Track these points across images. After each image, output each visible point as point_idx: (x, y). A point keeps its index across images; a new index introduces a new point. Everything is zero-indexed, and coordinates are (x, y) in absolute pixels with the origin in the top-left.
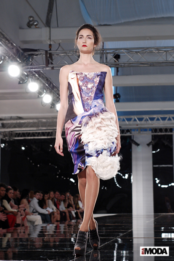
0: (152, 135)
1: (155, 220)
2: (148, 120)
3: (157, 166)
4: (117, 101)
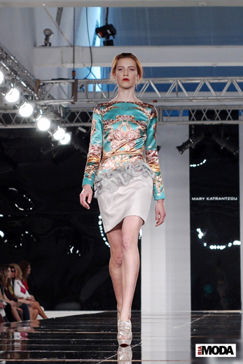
1: (192, 324)
3: (200, 199)
4: (108, 43)
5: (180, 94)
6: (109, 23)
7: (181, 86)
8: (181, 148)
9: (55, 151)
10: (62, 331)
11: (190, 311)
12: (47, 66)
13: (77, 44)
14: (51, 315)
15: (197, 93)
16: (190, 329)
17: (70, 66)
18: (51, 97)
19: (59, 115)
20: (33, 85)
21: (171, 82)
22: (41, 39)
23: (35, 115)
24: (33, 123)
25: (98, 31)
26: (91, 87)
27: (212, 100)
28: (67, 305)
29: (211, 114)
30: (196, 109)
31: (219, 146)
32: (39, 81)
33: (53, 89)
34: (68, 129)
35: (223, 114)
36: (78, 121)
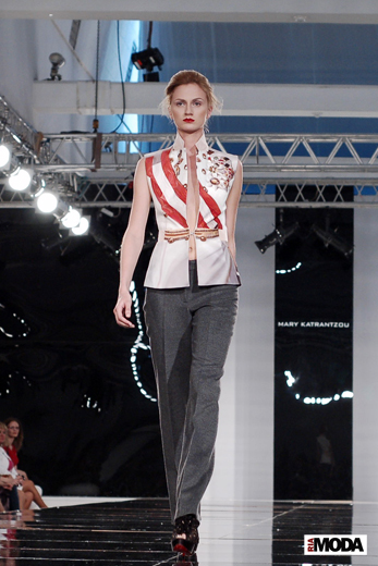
0: (277, 210)
1: (274, 521)
2: (262, 153)
3: (291, 324)
4: (151, 77)
5: (262, 160)
6: (153, 46)
7: (264, 147)
8: (262, 245)
9: (63, 245)
10: (68, 528)
11: (272, 501)
12: (54, 111)
13: (102, 78)
14: (53, 502)
15: (288, 158)
16: (271, 528)
17: (90, 112)
18: (59, 161)
19: (72, 189)
20: (31, 140)
21: (249, 139)
22: (45, 69)
23: (34, 188)
24: (30, 200)
25: (135, 57)
26: (122, 146)
27: (309, 170)
28: (78, 488)
29: (310, 191)
30: (287, 183)
31: (321, 243)
32: (40, 135)
33: (63, 147)
34: (86, 212)
35: (330, 192)
36: (101, 199)
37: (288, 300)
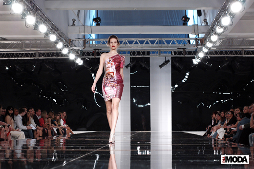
0: (131, 58)
1: (131, 136)
2: (127, 43)
4: (98, 25)
5: (126, 45)
6: (98, 17)
8: (127, 67)
9: (76, 67)
10: (79, 139)
11: (130, 131)
12: (74, 33)
13: (85, 25)
14: (75, 133)
15: (133, 45)
16: (130, 138)
17: (83, 33)
18: (75, 46)
19: (78, 53)
20: (68, 41)
22: (71, 23)
23: (69, 53)
24: (68, 56)
25: (94, 20)
26: (91, 42)
27: (139, 47)
28: (81, 129)
29: (139, 53)
30: (133, 51)
31: (142, 66)
32: (70, 39)
33: (76, 43)
34: (82, 59)
35: (144, 53)
36: (86, 56)
37: (133, 81)
